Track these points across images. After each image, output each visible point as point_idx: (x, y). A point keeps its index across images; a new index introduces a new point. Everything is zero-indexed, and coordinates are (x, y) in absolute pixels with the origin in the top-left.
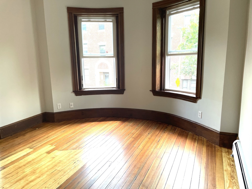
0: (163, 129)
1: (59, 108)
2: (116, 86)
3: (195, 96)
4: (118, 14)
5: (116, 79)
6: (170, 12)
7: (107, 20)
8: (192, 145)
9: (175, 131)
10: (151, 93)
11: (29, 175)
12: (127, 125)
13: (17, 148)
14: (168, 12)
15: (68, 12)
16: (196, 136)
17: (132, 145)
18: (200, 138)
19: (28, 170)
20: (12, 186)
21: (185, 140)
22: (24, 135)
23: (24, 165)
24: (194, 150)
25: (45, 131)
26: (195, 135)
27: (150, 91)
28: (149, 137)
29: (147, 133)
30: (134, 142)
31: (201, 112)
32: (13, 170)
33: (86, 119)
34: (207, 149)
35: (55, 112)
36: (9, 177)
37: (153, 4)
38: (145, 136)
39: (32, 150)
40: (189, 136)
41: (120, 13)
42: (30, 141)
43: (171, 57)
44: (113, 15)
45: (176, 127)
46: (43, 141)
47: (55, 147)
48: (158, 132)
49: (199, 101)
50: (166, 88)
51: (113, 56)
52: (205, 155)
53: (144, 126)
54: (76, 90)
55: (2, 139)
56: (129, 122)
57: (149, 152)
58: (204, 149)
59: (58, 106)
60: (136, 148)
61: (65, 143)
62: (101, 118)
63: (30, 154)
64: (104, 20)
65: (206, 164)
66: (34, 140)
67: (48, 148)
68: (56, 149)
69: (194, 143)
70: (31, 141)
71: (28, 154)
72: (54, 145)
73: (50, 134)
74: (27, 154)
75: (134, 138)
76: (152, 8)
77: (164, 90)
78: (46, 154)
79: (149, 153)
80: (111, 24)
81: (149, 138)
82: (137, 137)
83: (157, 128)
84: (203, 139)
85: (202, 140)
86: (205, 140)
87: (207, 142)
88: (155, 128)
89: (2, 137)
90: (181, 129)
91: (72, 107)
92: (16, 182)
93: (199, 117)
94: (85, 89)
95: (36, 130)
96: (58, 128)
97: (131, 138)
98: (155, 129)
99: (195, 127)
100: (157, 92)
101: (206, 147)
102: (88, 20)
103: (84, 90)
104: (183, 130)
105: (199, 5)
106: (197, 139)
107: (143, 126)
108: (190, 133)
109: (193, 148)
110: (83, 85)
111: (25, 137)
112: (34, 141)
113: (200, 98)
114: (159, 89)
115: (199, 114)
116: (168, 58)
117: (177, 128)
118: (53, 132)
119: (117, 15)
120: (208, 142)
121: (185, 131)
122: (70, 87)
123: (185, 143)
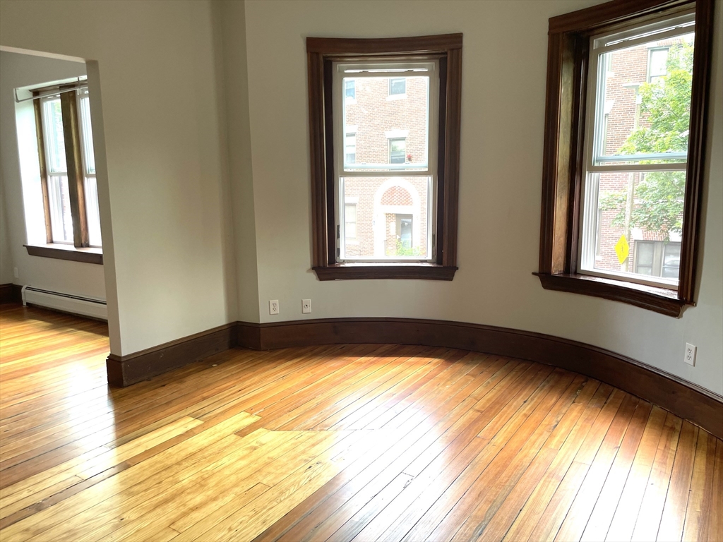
0: (569, 390)
1: (275, 313)
2: (433, 256)
3: (676, 297)
4: (446, 53)
5: (434, 236)
6: (602, 43)
7: (415, 70)
8: (661, 447)
9: (609, 401)
10: (537, 282)
11: (189, 491)
12: (460, 372)
13: (161, 414)
14: (595, 43)
15: (308, 52)
16: (676, 419)
17: (473, 431)
18: (688, 426)
19: (187, 477)
20: (144, 518)
21: (637, 429)
22: (180, 380)
23: (179, 463)
24: (665, 464)
25: (234, 373)
26: (670, 416)
27: (534, 274)
28: (524, 412)
29: (520, 400)
30: (480, 423)
31: (693, 347)
32: (148, 474)
33: (343, 346)
34: (708, 462)
35: (262, 321)
36: (138, 493)
37: (551, 20)
38: (513, 407)
39: (199, 422)
40: (651, 418)
41: (453, 49)
42: (195, 399)
43: (603, 175)
44: (431, 56)
45: (611, 388)
46: (229, 400)
47: (257, 418)
48: (554, 399)
49: (689, 313)
50: (582, 268)
51: (427, 170)
52: (702, 482)
53: (512, 378)
54: (321, 265)
55: (126, 387)
56: (468, 364)
57: (525, 456)
58: (700, 463)
59: (272, 307)
60: (486, 442)
61: (287, 410)
62: (387, 347)
63: (195, 434)
64: (407, 70)
65: (701, 507)
66: (205, 395)
67: (242, 420)
68: (262, 426)
69: (667, 440)
70: (199, 398)
71: (189, 434)
72: (258, 412)
73: (247, 383)
74: (187, 432)
75: (478, 411)
76: (549, 34)
77: (576, 273)
78: (234, 437)
79: (525, 460)
80: (426, 80)
81: (525, 415)
82: (490, 408)
83: (552, 388)
84: (696, 429)
85: (693, 432)
86: (703, 433)
87: (709, 440)
88: (544, 386)
89: (125, 383)
90: (629, 395)
91: (309, 310)
92: (157, 506)
93: (686, 360)
94: (344, 262)
95: (212, 369)
96: (269, 366)
97: (471, 411)
98: (545, 388)
99: (673, 393)
100: (555, 277)
101: (704, 456)
102: (362, 71)
103: (341, 266)
104: (634, 398)
105: (693, 23)
106: (678, 428)
107: (509, 378)
108: (656, 409)
109: (664, 456)
110: (339, 250)
111: (182, 386)
112: (204, 399)
113: (692, 302)
114: (561, 268)
115: (687, 354)
116: (591, 179)
117: (616, 390)
118: (256, 378)
119: (443, 56)
120: (714, 439)
121: (641, 401)
122: (305, 256)
123: (637, 440)
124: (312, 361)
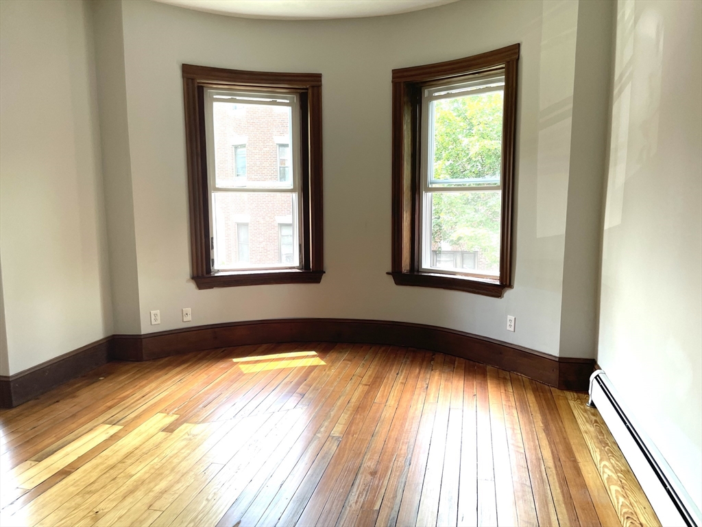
0: (425, 363)
1: (156, 323)
2: (300, 263)
3: (498, 283)
4: (307, 89)
5: (300, 246)
6: (431, 93)
7: (278, 100)
8: (503, 391)
9: (456, 366)
10: (390, 279)
11: (147, 481)
12: (337, 359)
13: (74, 426)
14: (426, 92)
15: (183, 77)
16: (504, 372)
17: (369, 399)
18: (514, 375)
19: (139, 471)
20: (118, 508)
21: (483, 382)
22: (72, 395)
23: (122, 461)
24: (509, 401)
25: (126, 382)
26: (500, 371)
27: (388, 273)
28: (400, 381)
29: (393, 373)
30: (372, 393)
31: (512, 318)
32: (95, 475)
33: (223, 349)
34: (536, 397)
35: (143, 332)
36: (97, 491)
37: (395, 72)
38: (390, 379)
39: (116, 428)
40: (488, 374)
41: (313, 87)
42: (100, 408)
43: (434, 193)
44: (293, 91)
45: (453, 358)
46: (137, 405)
47: (176, 417)
48: (418, 370)
49: (508, 294)
50: (423, 267)
51: (292, 187)
52: (537, 408)
53: (380, 358)
54: (200, 275)
55: (16, 407)
56: (341, 352)
57: (416, 410)
58: (531, 398)
59: (153, 317)
60: (383, 406)
61: (201, 406)
62: (264, 346)
63: (120, 438)
64: (271, 100)
65: (543, 423)
66: (109, 404)
67: (159, 420)
68: (185, 421)
69: (505, 386)
70: (102, 408)
71: (114, 438)
72: (173, 411)
73: (147, 389)
74: (112, 436)
75: (366, 385)
76: (392, 82)
77: (418, 271)
78: (163, 434)
79: (417, 412)
80: (288, 111)
81: (402, 383)
82: (374, 382)
83: (412, 362)
84: (520, 377)
85: (519, 379)
86: (525, 378)
87: (531, 380)
88: (406, 361)
89: (14, 403)
90: (467, 361)
91: (189, 318)
92: (124, 497)
93: (508, 328)
94: (218, 271)
95: (99, 383)
96: (160, 373)
97: (361, 386)
98: (408, 363)
99: (501, 353)
100: (404, 274)
101: (532, 392)
102: (230, 97)
103: (216, 275)
104: (471, 362)
105: (503, 84)
106: (508, 377)
107: (377, 359)
108: (489, 367)
109: (507, 396)
110: (213, 260)
111: (76, 400)
112: (110, 408)
113: (510, 286)
114: (408, 268)
115: (508, 323)
116: (427, 198)
117: (457, 358)
118: (153, 385)
119: (304, 91)
120: (534, 382)
121: (477, 364)
122: (184, 265)
123: (485, 388)
124: (200, 365)
